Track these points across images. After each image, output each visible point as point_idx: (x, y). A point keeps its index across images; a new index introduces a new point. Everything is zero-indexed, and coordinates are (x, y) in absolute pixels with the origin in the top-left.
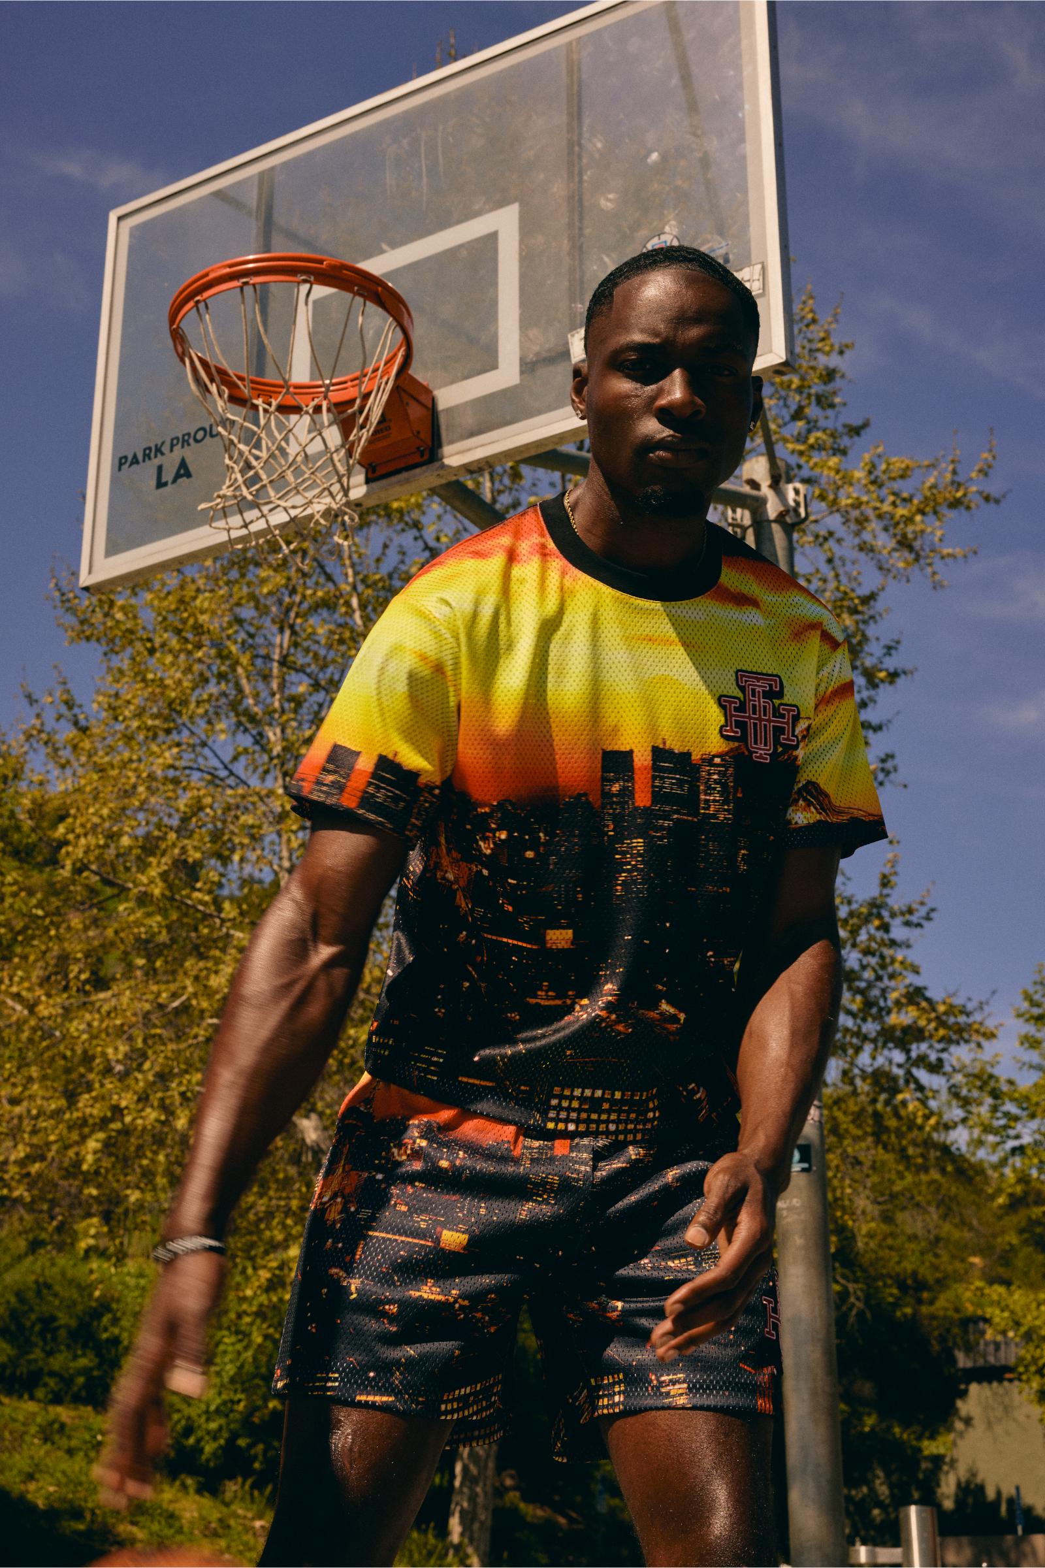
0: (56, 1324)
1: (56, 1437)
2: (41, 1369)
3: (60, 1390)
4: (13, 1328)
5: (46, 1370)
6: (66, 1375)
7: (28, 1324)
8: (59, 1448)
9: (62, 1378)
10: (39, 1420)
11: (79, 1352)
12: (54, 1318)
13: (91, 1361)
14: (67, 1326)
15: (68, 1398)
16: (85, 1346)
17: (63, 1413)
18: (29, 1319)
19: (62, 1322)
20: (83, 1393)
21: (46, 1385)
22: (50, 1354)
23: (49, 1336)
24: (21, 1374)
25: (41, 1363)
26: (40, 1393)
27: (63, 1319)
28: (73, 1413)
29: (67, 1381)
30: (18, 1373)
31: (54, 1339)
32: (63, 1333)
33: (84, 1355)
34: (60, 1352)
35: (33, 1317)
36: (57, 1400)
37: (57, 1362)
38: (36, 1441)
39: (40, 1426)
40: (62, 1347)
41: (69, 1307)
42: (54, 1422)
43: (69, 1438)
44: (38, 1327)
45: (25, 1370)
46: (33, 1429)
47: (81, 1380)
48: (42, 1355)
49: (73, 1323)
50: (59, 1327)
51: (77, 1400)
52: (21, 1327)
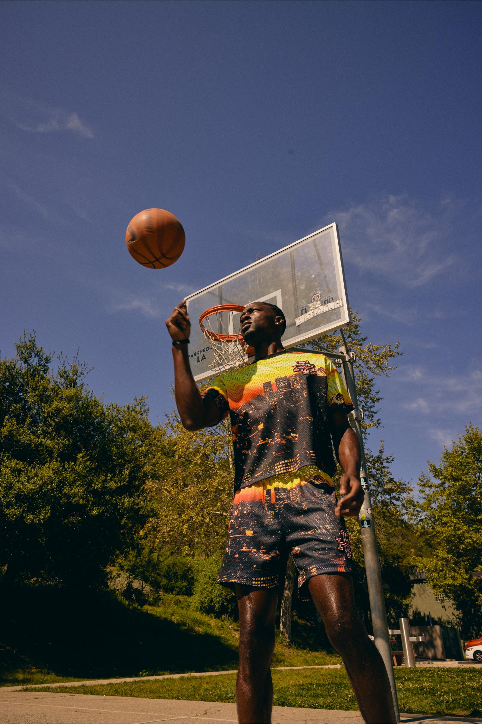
1: (179, 604)
2: (174, 586)
3: (179, 591)
4: (167, 575)
7: (171, 574)
8: (179, 607)
9: (179, 588)
10: (174, 599)
12: (177, 573)
13: (187, 583)
14: (180, 574)
15: (181, 594)
16: (185, 580)
17: (180, 597)
20: (185, 592)
21: (175, 590)
22: (176, 582)
25: (174, 584)
26: (174, 592)
27: (179, 573)
28: (182, 598)
29: (181, 589)
30: (169, 587)
31: (177, 578)
32: (179, 576)
33: (185, 582)
34: (179, 581)
35: (172, 572)
36: (178, 594)
37: (178, 584)
38: (174, 605)
41: (181, 569)
42: (178, 600)
43: (182, 604)
44: (173, 575)
46: (173, 602)
47: (184, 589)
48: (174, 582)
49: (182, 573)
50: (178, 575)
51: (183, 594)
52: (169, 575)
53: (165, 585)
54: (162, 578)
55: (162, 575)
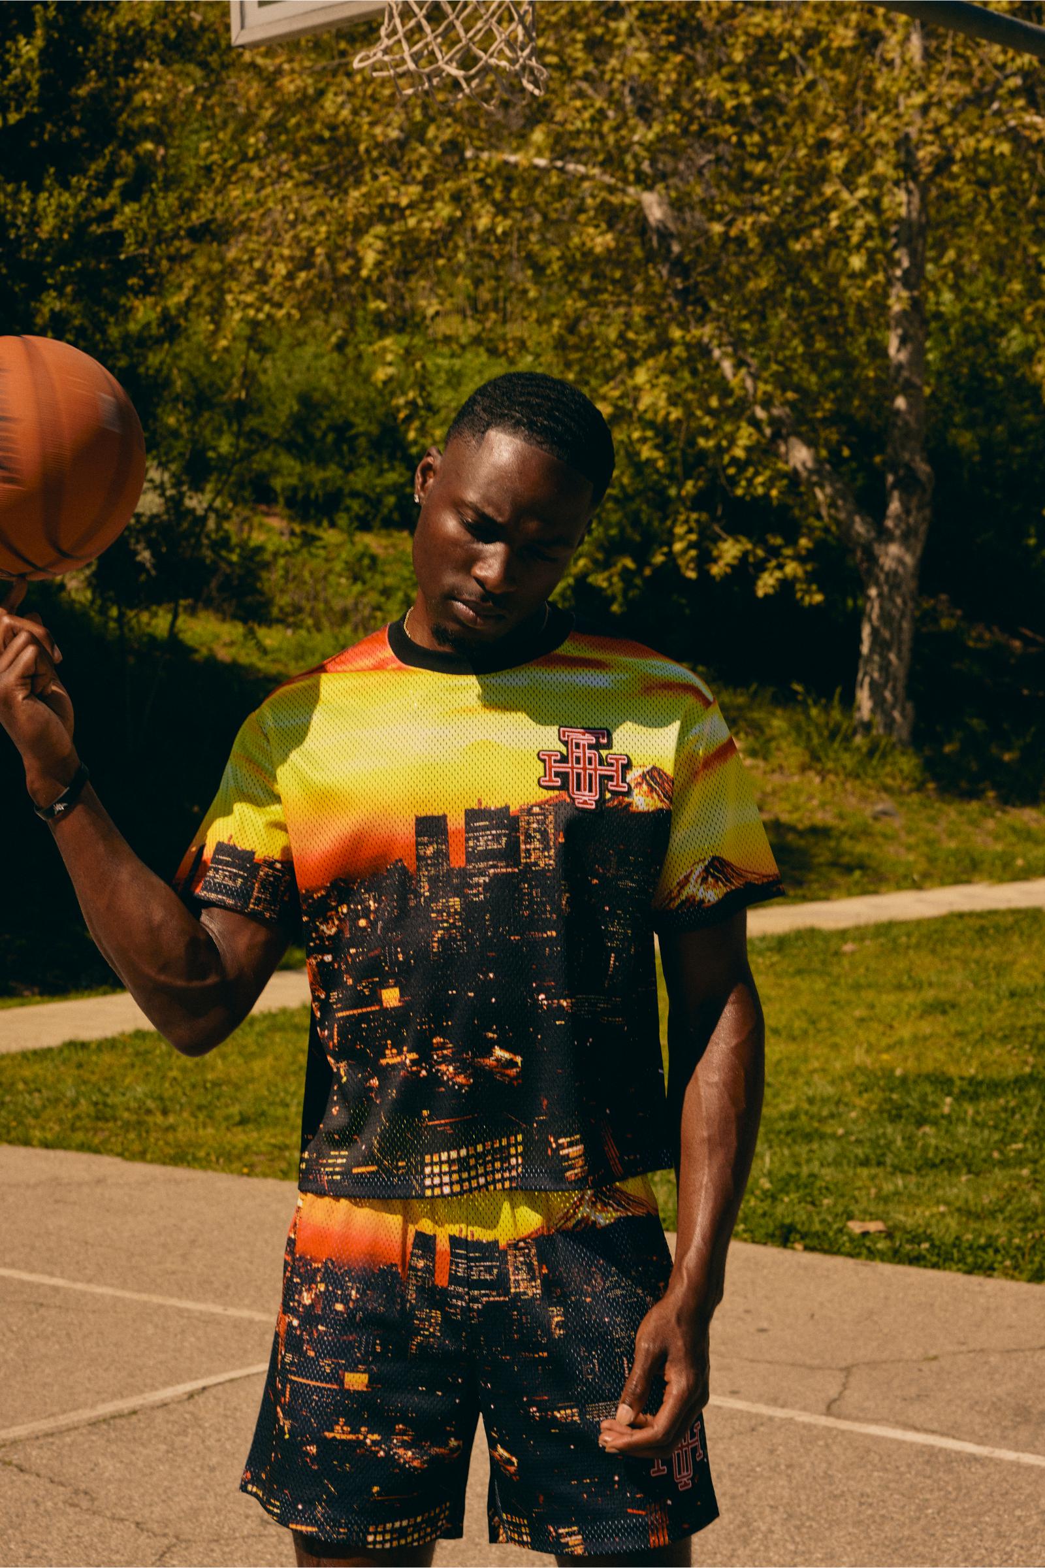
0: (353, 432)
1: (368, 575)
2: (340, 490)
3: (367, 514)
4: (300, 440)
5: (347, 491)
6: (372, 495)
7: (318, 434)
8: (372, 589)
9: (367, 499)
10: (344, 555)
11: (386, 466)
12: (349, 425)
13: (401, 475)
14: (367, 434)
15: (377, 523)
16: (392, 458)
17: (371, 541)
18: (319, 428)
19: (361, 429)
20: (396, 516)
21: (348, 509)
22: (349, 469)
23: (345, 448)
24: (317, 496)
25: (339, 483)
26: (343, 519)
27: (362, 425)
28: (384, 542)
29: (374, 502)
30: (313, 495)
31: (352, 450)
32: (362, 442)
33: (392, 469)
34: (362, 466)
35: (323, 424)
36: (364, 525)
37: (359, 479)
38: (343, 581)
39: (346, 563)
40: (364, 460)
41: (366, 410)
42: (362, 556)
43: (383, 574)
44: (330, 438)
45: (320, 493)
46: (338, 566)
47: (391, 500)
48: (340, 472)
49: (374, 429)
50: (356, 436)
51: (388, 524)
52: (309, 438)
53: (294, 489)
54: (276, 455)
55: (277, 441)
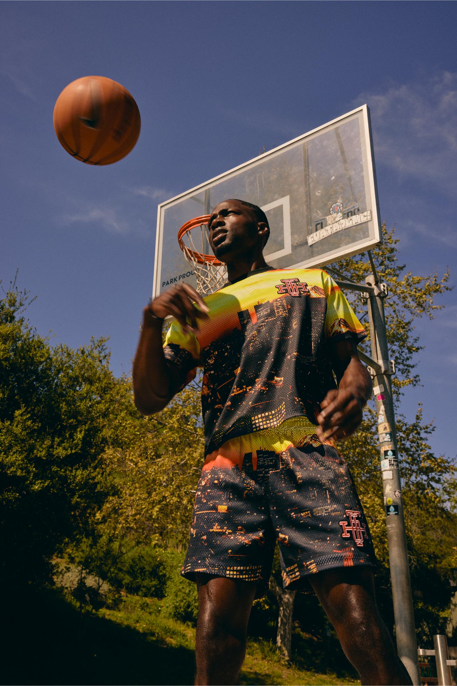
0: (145, 570)
1: (146, 608)
2: (140, 585)
3: (147, 592)
4: (131, 571)
5: (142, 585)
6: (149, 587)
7: (136, 570)
8: (147, 612)
9: (147, 588)
10: (140, 602)
11: (153, 579)
12: (144, 568)
13: (157, 582)
14: (148, 571)
15: (149, 595)
16: (154, 577)
17: (148, 600)
18: (136, 568)
19: (147, 569)
20: (154, 593)
21: (142, 591)
22: (143, 580)
23: (143, 574)
24: (134, 586)
25: (140, 583)
26: (140, 593)
27: (147, 568)
28: (151, 600)
29: (149, 589)
30: (133, 586)
31: (144, 575)
32: (147, 573)
33: (154, 580)
34: (147, 579)
35: (138, 567)
36: (146, 595)
37: (146, 583)
38: (139, 609)
39: (140, 604)
40: (147, 578)
41: (149, 564)
42: (145, 603)
43: (150, 608)
44: (139, 571)
45: (135, 586)
46: (138, 605)
47: (153, 589)
48: (141, 580)
49: (151, 570)
50: (146, 571)
51: (152, 596)
52: (134, 571)
53: (128, 584)
54: (124, 575)
55: (125, 571)
